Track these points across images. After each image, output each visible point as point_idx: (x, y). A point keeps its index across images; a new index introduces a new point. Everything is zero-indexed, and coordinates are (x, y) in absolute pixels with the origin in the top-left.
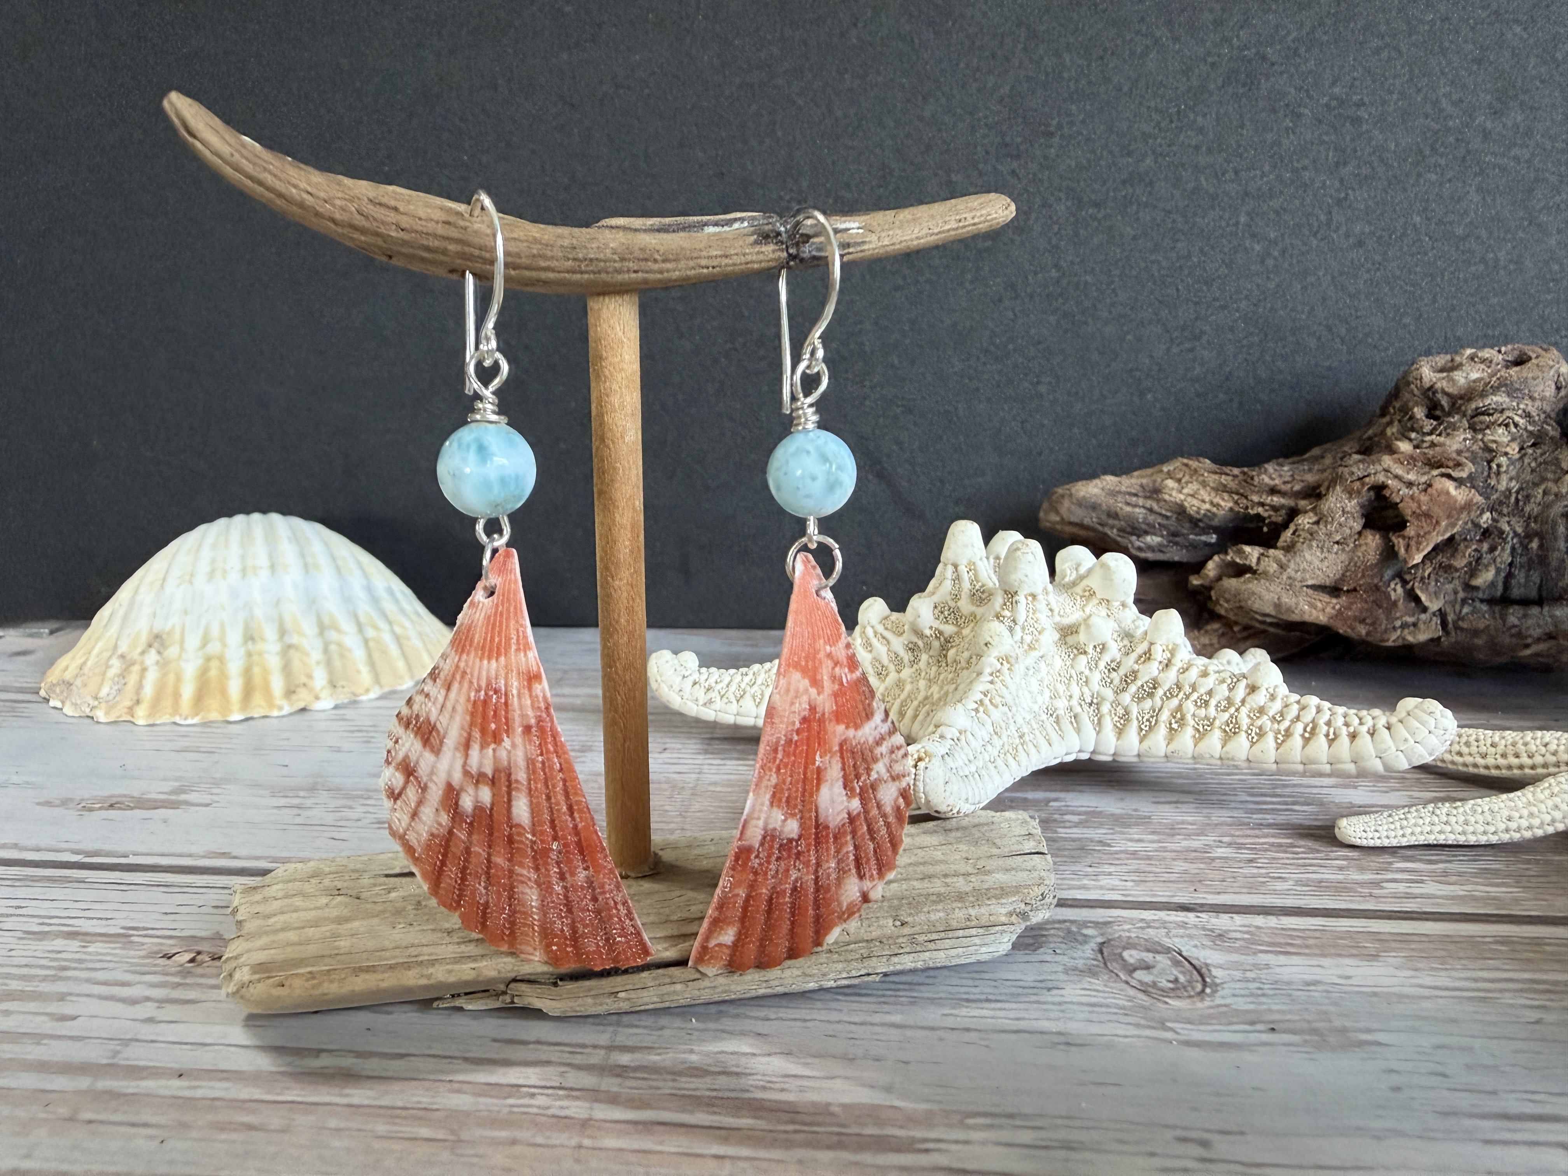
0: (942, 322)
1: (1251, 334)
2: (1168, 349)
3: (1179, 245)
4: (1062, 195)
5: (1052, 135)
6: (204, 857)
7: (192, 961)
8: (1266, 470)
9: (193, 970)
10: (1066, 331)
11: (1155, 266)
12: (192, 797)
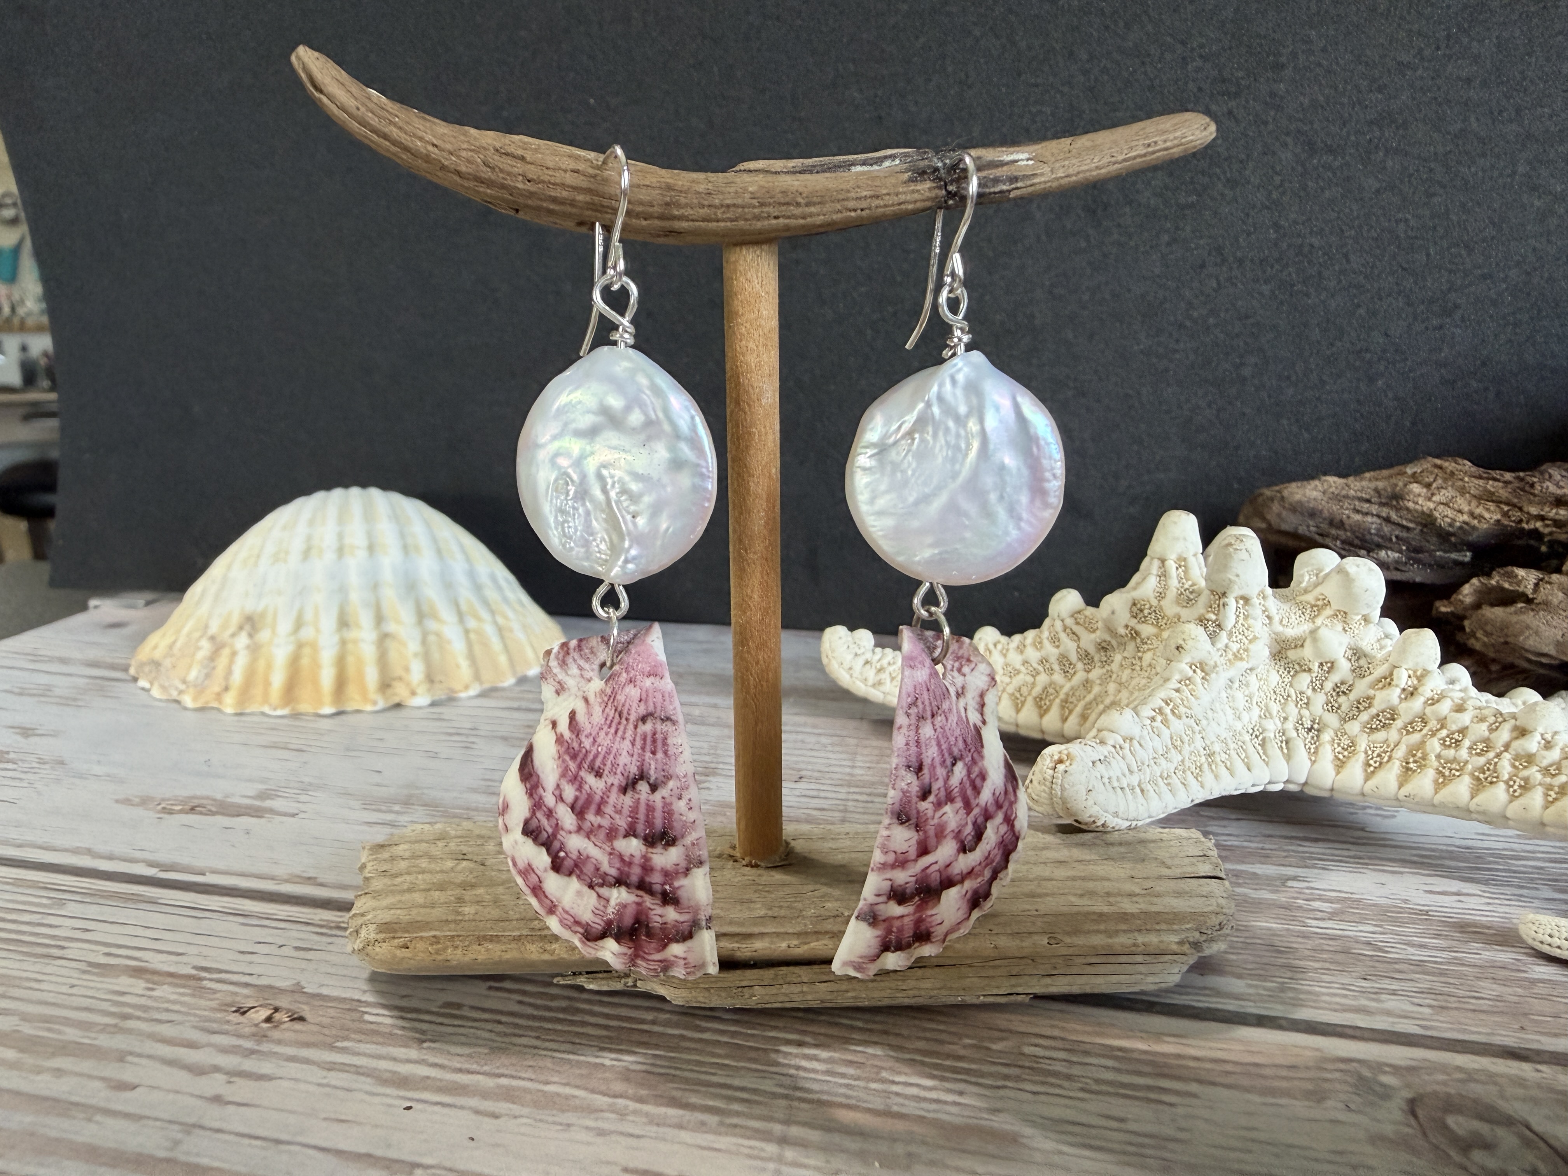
0: (1129, 291)
1: (1520, 309)
2: (1409, 326)
3: (1435, 200)
4: (1289, 140)
5: (1283, 66)
6: (287, 881)
7: (268, 1020)
8: (1550, 476)
9: (269, 1033)
10: (1282, 303)
11: (1402, 226)
12: (276, 804)
